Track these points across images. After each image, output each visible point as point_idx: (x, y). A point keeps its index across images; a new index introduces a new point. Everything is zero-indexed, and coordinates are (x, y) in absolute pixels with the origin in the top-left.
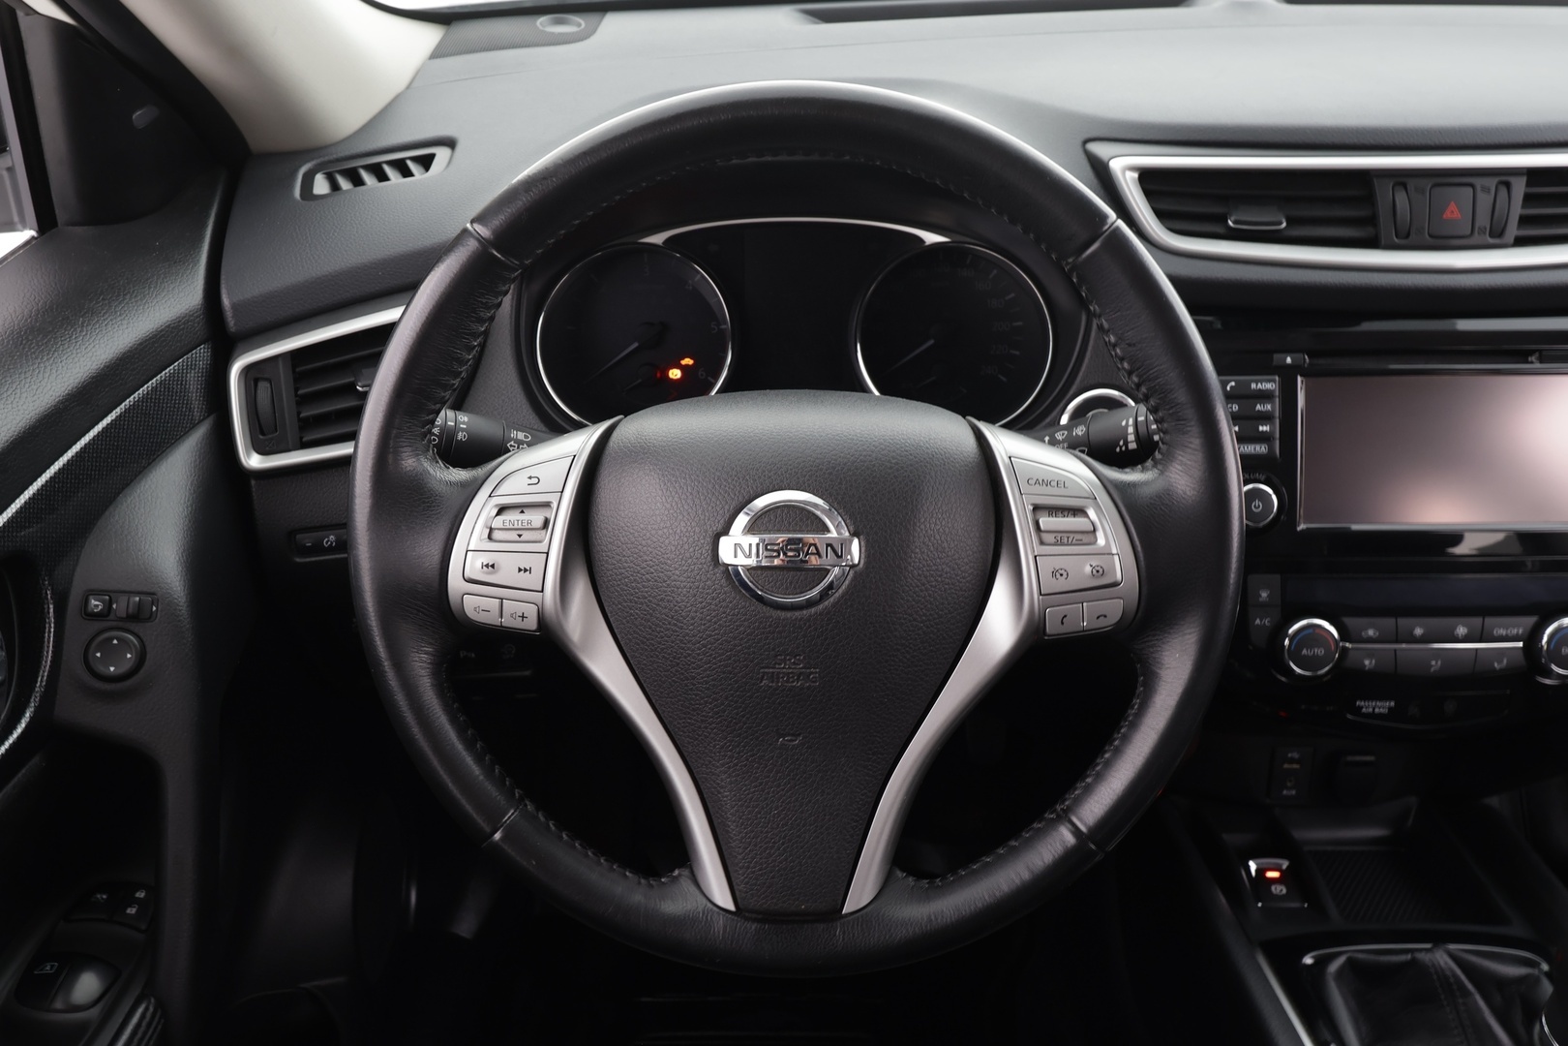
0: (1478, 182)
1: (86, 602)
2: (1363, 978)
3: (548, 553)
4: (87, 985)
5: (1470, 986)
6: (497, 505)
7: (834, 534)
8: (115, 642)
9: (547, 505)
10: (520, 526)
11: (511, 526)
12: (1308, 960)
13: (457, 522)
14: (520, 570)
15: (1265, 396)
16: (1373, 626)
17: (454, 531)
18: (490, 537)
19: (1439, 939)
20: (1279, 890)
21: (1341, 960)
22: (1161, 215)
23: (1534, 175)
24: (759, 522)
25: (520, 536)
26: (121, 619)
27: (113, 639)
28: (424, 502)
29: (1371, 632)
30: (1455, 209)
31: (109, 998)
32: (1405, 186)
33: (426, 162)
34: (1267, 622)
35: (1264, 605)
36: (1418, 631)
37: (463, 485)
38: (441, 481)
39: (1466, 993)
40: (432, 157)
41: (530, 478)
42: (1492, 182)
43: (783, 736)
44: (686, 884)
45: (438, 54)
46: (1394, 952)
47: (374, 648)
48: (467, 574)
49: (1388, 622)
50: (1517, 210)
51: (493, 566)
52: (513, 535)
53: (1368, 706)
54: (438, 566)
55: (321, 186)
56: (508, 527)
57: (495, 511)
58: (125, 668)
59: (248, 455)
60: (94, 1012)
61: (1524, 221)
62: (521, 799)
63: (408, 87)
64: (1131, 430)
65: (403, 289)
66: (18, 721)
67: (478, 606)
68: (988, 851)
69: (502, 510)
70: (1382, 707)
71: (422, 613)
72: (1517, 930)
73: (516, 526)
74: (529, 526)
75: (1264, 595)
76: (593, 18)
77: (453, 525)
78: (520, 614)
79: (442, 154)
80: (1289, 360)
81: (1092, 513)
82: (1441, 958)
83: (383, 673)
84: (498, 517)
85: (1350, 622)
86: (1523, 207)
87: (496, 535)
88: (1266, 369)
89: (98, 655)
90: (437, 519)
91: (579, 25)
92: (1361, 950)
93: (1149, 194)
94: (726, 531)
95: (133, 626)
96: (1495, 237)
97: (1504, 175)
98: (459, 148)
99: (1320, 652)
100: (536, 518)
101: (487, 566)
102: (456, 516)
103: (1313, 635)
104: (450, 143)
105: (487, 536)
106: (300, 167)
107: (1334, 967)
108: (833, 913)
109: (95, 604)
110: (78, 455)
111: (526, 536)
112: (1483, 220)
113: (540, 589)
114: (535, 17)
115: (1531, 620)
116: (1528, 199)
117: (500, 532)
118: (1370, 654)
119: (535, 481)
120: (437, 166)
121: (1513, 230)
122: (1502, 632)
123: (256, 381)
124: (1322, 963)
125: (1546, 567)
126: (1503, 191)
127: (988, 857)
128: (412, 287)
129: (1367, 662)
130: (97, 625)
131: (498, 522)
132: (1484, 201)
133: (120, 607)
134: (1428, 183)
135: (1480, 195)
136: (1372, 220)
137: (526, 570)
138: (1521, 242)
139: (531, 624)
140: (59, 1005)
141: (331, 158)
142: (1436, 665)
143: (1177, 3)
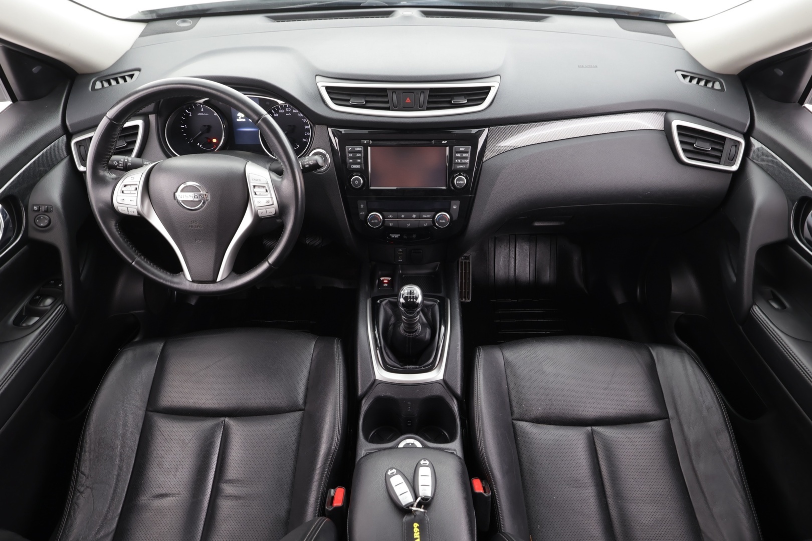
0: (415, 91)
1: (33, 208)
3: (137, 197)
4: (49, 301)
6: (124, 184)
7: (202, 193)
9: (136, 184)
12: (379, 301)
13: (114, 188)
14: (130, 200)
15: (359, 152)
16: (391, 214)
17: (113, 191)
20: (385, 285)
21: (387, 301)
22: (332, 99)
23: (431, 90)
24: (185, 189)
25: (130, 192)
26: (43, 212)
27: (41, 217)
28: (106, 182)
29: (390, 216)
30: (409, 99)
31: (53, 305)
32: (395, 93)
33: (131, 76)
34: (363, 213)
35: (362, 209)
36: (403, 216)
38: (110, 178)
40: (133, 75)
41: (132, 178)
42: (419, 92)
44: (182, 276)
45: (142, 35)
47: (97, 219)
48: (118, 201)
52: (128, 192)
53: (393, 236)
54: (111, 199)
55: (98, 85)
56: (127, 190)
57: (124, 186)
58: (45, 224)
59: (80, 166)
60: (49, 307)
61: (429, 103)
62: (140, 255)
63: (131, 49)
65: (94, 127)
66: (18, 237)
67: (122, 209)
70: (397, 236)
73: (129, 190)
74: (132, 189)
75: (362, 206)
76: (195, 20)
78: (133, 211)
79: (136, 73)
80: (365, 142)
81: (267, 188)
83: (100, 225)
85: (385, 213)
86: (428, 99)
87: (124, 192)
88: (359, 144)
89: (38, 221)
91: (191, 23)
93: (329, 93)
94: (177, 191)
95: (46, 214)
96: (421, 108)
97: (422, 90)
98: (142, 71)
99: (376, 221)
101: (123, 199)
103: (375, 217)
104: (139, 70)
105: (122, 192)
106: (92, 79)
107: (384, 303)
108: (215, 280)
109: (36, 208)
110: (26, 169)
111: (132, 192)
112: (417, 103)
113: (137, 205)
114: (176, 20)
115: (433, 213)
116: (430, 97)
118: (391, 222)
120: (134, 77)
122: (425, 216)
123: (80, 146)
124: (381, 302)
126: (423, 94)
128: (96, 126)
129: (390, 224)
130: (38, 213)
131: (125, 189)
133: (43, 209)
134: (401, 91)
135: (416, 96)
136: (387, 102)
137: (132, 201)
138: (428, 109)
139: (136, 214)
140: (41, 305)
141: (102, 76)
142: (409, 225)
143: (388, 14)
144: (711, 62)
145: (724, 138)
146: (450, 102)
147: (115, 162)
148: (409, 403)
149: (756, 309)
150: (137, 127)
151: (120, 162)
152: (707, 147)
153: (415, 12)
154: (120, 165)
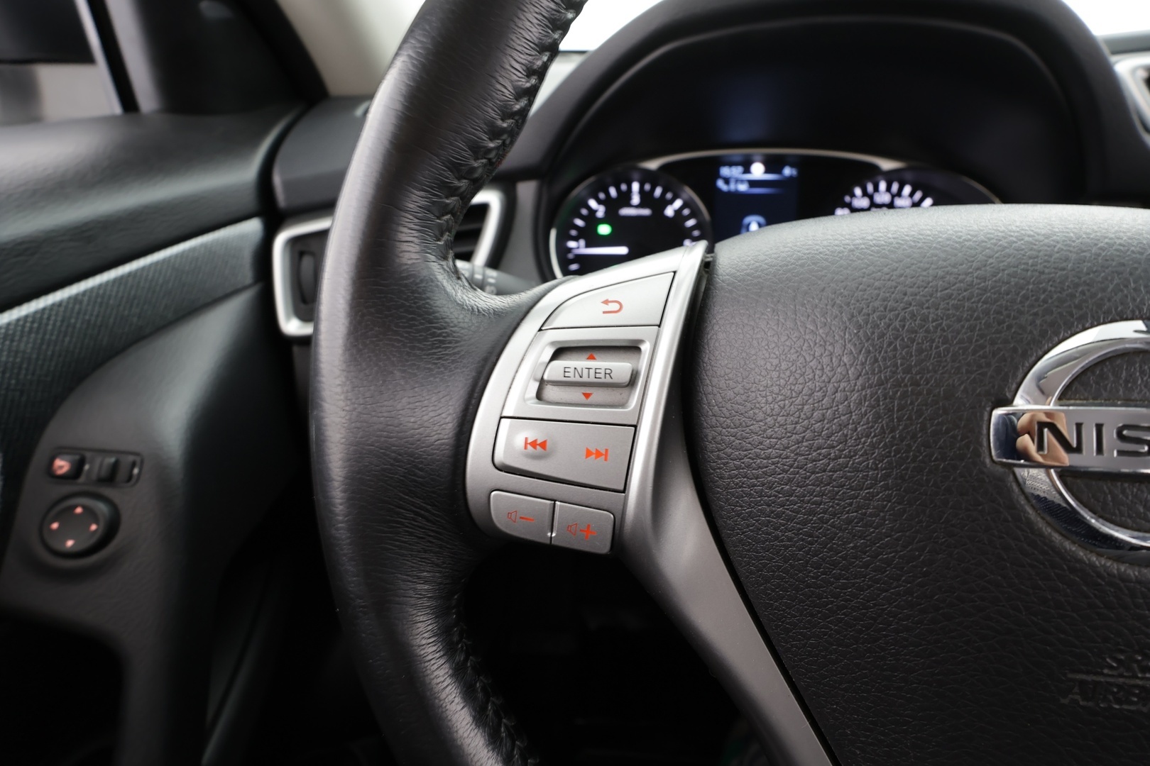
1: (52, 464)
3: (635, 427)
6: (553, 343)
8: (79, 510)
9: (632, 348)
10: (592, 379)
11: (578, 379)
13: (487, 368)
14: (589, 453)
17: (480, 383)
18: (539, 396)
25: (587, 395)
26: (91, 483)
27: (76, 507)
28: (434, 335)
37: (498, 314)
38: (462, 306)
41: (606, 302)
48: (499, 457)
51: (543, 445)
52: (576, 394)
54: (451, 441)
56: (572, 379)
57: (550, 352)
58: (86, 542)
59: (288, 321)
69: (560, 352)
71: (423, 517)
73: (585, 379)
74: (608, 380)
77: (479, 373)
78: (583, 527)
84: (555, 363)
87: (550, 392)
89: (55, 526)
90: (453, 362)
95: (107, 491)
100: (619, 367)
101: (534, 444)
102: (486, 360)
105: (534, 394)
109: (63, 464)
111: (598, 395)
113: (621, 488)
117: (556, 388)
119: (615, 307)
130: (66, 490)
131: (557, 369)
133: (95, 467)
137: (598, 454)
139: (602, 545)
150: (483, 211)
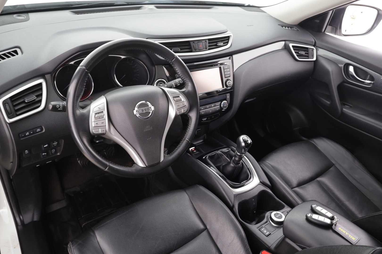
2: (211, 158)
3: (105, 119)
5: (223, 154)
6: (95, 113)
7: (150, 107)
9: (102, 112)
11: (99, 116)
12: (204, 158)
16: (202, 107)
17: (89, 119)
19: (218, 150)
20: (195, 151)
23: (209, 40)
30: (201, 45)
32: (194, 42)
33: (15, 52)
36: (208, 107)
39: (223, 155)
40: (16, 50)
41: (98, 108)
42: (204, 41)
43: (148, 138)
46: (213, 153)
48: (93, 126)
49: (204, 106)
50: (208, 45)
52: (98, 118)
59: (8, 120)
61: (209, 46)
64: (174, 84)
67: (96, 131)
68: (176, 147)
70: (205, 119)
72: (225, 146)
74: (102, 116)
78: (103, 131)
79: (18, 49)
81: (180, 96)
82: (219, 152)
86: (209, 44)
91: (25, 17)
92: (210, 154)
96: (206, 49)
100: (102, 114)
101: (96, 124)
104: (18, 47)
105: (95, 119)
107: (207, 157)
108: (159, 163)
112: (204, 47)
115: (220, 102)
116: (209, 43)
119: (100, 108)
120: (19, 52)
121: (208, 48)
122: (217, 105)
123: (5, 104)
124: (206, 157)
125: (219, 95)
126: (206, 42)
127: (176, 148)
129: (203, 113)
131: (96, 116)
132: (204, 44)
134: (197, 42)
135: (203, 43)
136: (191, 48)
137: (103, 123)
138: (209, 49)
139: (105, 132)
142: (211, 111)
143: (139, 8)
144: (288, 21)
145: (307, 48)
146: (216, 45)
147: (58, 105)
148: (253, 200)
149: (344, 109)
150: (40, 84)
151: (61, 105)
152: (303, 53)
153: (152, 6)
154: (61, 107)
